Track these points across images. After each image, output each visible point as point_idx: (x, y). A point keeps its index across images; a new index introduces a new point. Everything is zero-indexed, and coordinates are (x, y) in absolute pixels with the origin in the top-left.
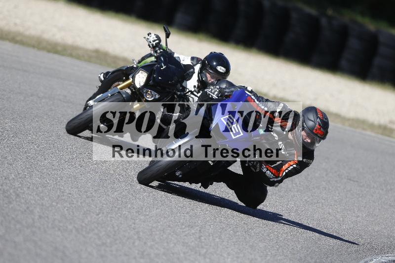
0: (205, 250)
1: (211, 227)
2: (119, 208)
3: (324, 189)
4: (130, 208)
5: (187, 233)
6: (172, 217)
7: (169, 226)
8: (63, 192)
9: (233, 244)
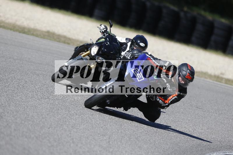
0: (112, 149)
1: (115, 136)
2: (61, 125)
3: (182, 113)
4: (68, 124)
5: (101, 139)
6: (93, 129)
7: (91, 135)
8: (28, 115)
9: (128, 145)
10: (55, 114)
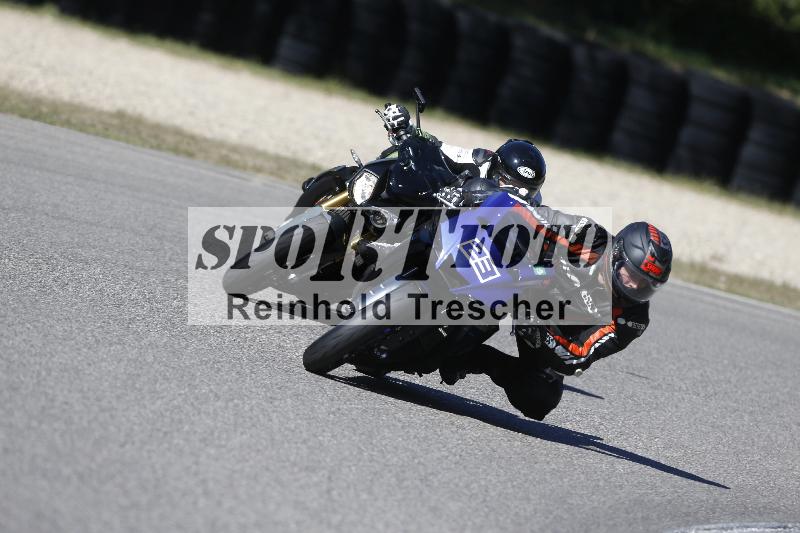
0: (339, 517)
4: (188, 432)
5: (303, 481)
6: (273, 449)
8: (51, 400)
9: (396, 503)
10: (143, 398)
